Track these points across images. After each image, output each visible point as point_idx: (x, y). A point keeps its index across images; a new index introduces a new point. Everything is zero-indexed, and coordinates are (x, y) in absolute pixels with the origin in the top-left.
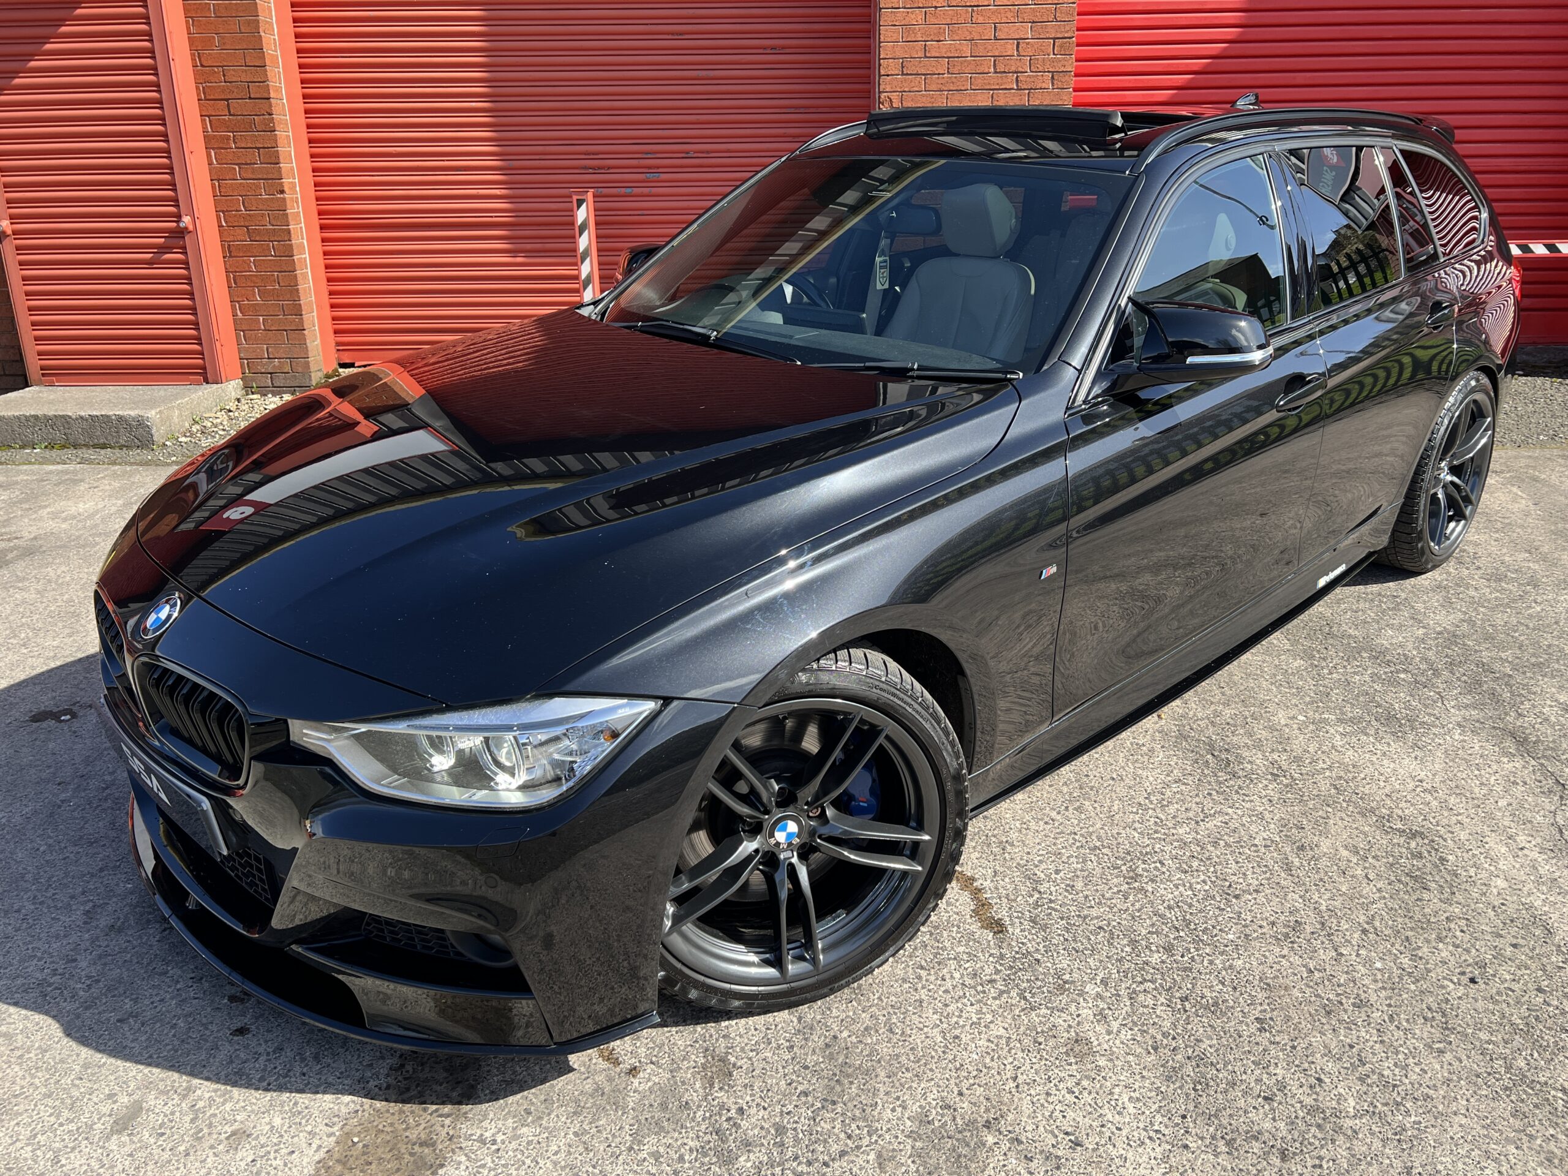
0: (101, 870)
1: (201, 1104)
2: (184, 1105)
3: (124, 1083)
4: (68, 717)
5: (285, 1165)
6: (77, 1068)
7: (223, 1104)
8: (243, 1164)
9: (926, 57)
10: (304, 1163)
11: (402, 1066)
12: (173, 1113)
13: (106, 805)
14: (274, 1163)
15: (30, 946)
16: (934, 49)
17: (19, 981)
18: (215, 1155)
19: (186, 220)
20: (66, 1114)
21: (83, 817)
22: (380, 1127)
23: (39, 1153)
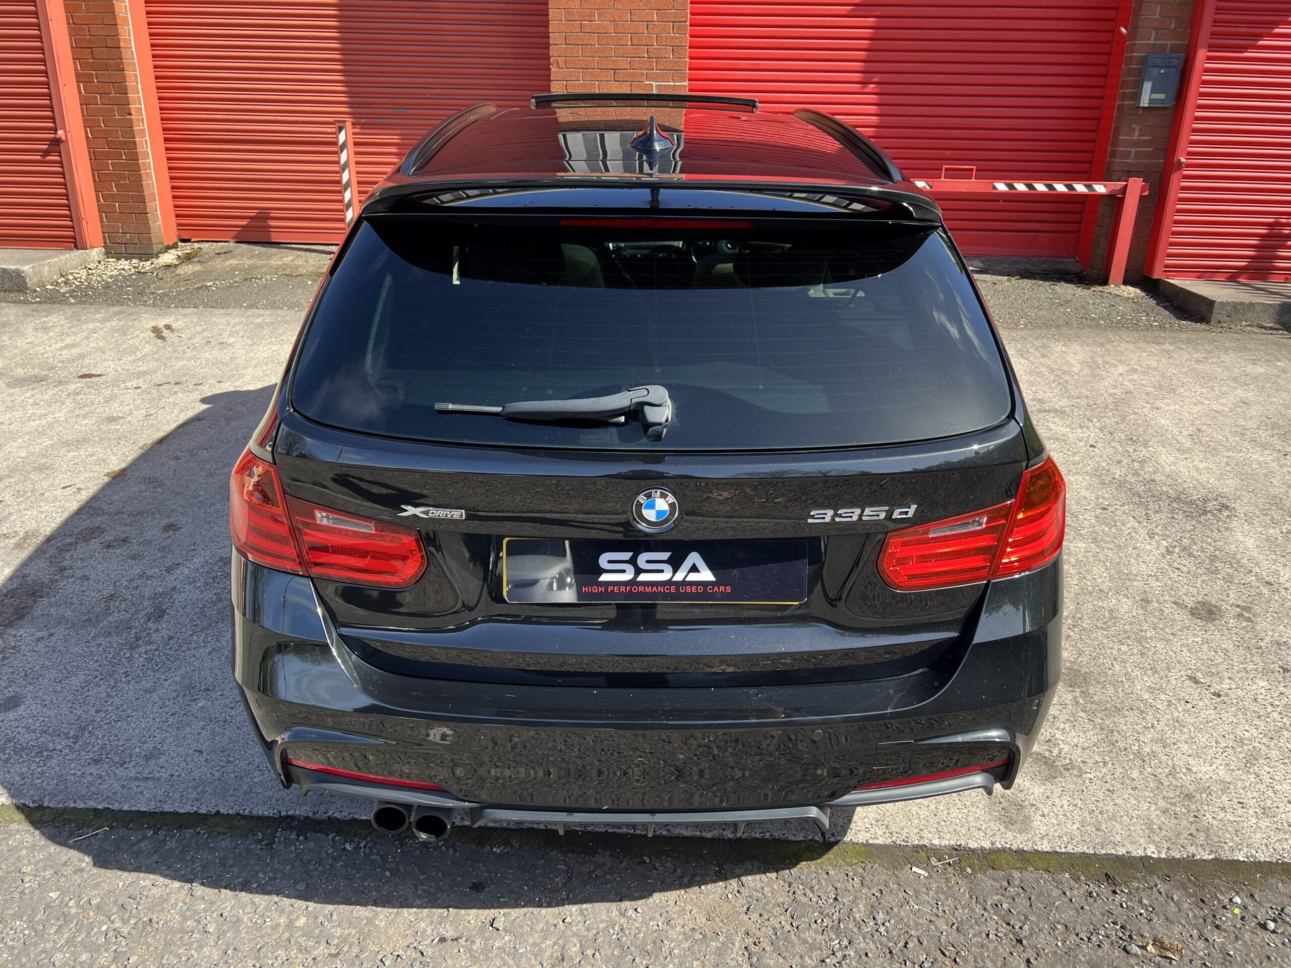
9: (582, 32)
19: (60, 133)
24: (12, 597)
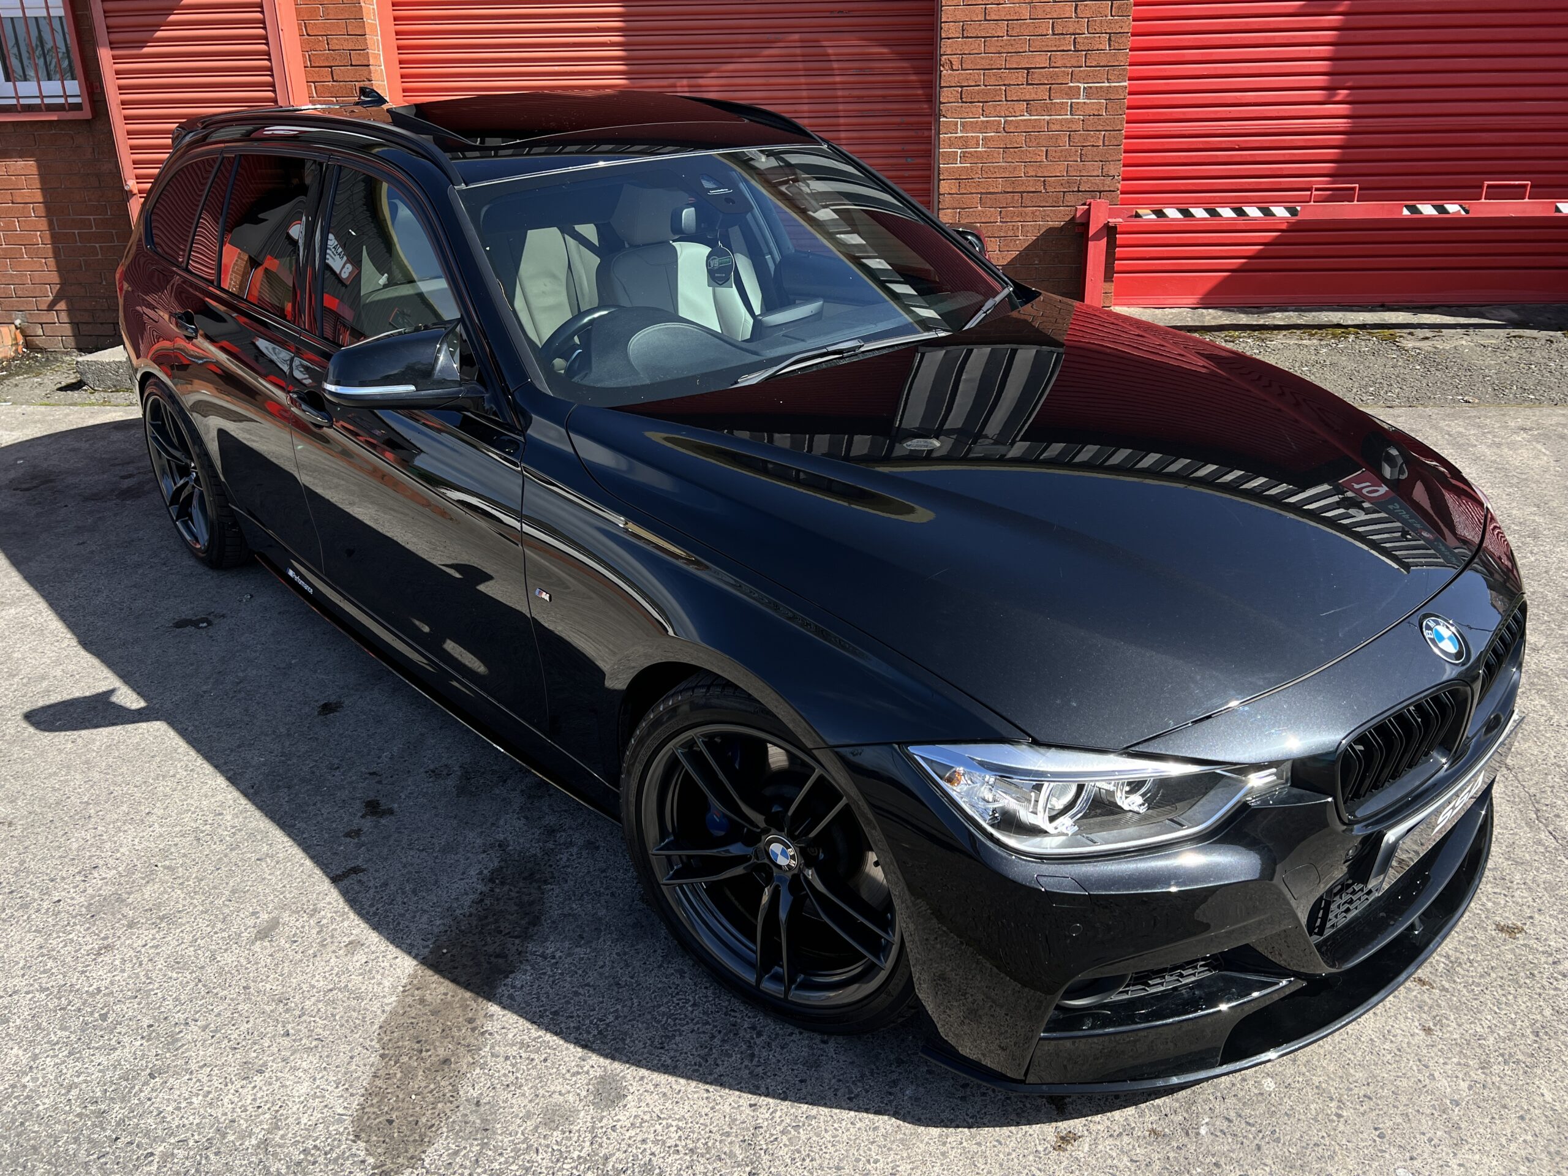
0: (239, 746)
1: (324, 921)
2: (311, 921)
3: (264, 904)
4: (205, 624)
5: (391, 966)
6: (227, 893)
7: (342, 922)
8: (358, 964)
9: (986, 20)
10: (406, 966)
11: (482, 900)
12: (303, 927)
13: (239, 696)
14: (382, 965)
15: (185, 803)
16: (994, 12)
17: (177, 829)
18: (337, 957)
20: (219, 925)
21: (222, 705)
22: (464, 943)
23: (199, 952)
24: (503, 883)
